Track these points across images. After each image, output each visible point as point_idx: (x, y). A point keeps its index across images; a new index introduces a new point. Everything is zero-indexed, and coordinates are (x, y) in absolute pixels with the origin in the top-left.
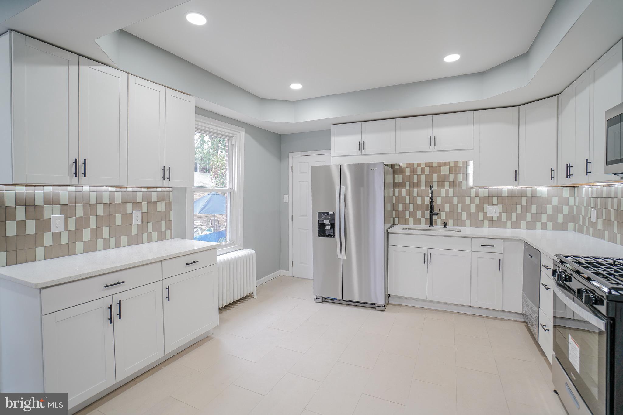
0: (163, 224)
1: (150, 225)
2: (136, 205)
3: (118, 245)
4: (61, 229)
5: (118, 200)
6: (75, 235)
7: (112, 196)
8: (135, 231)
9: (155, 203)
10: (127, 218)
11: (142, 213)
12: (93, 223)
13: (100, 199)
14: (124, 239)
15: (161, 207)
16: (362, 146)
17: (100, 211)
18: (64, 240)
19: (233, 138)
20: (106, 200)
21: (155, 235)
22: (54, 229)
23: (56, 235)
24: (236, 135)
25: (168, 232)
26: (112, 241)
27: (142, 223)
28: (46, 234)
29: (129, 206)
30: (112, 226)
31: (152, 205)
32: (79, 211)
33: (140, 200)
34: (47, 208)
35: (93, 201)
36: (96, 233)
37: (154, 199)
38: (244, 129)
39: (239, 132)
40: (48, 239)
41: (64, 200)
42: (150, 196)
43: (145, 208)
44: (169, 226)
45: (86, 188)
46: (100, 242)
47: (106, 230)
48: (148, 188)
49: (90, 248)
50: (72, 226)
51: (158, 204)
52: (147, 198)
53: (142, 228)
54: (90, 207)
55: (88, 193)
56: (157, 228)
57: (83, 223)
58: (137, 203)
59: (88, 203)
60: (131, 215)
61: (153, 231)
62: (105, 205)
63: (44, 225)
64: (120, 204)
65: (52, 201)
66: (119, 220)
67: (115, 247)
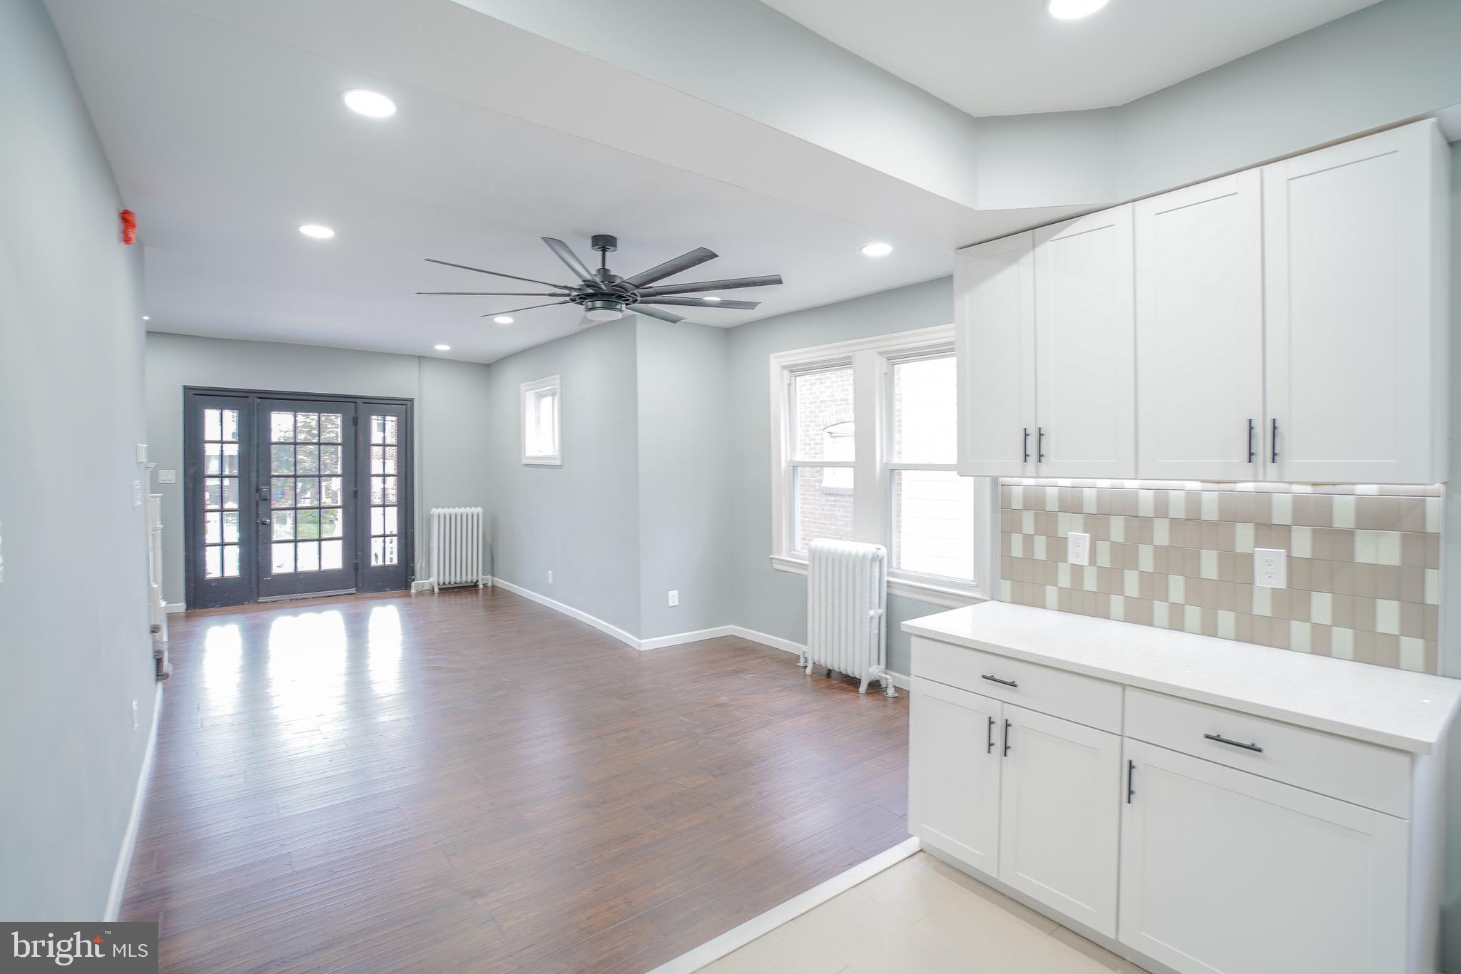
1: (1322, 606)
2: (1270, 532)
3: (1209, 630)
4: (1084, 560)
5: (1210, 511)
6: (1111, 580)
7: (1193, 500)
8: (1262, 607)
9: (1350, 533)
10: (1239, 566)
11: (1289, 556)
12: (1146, 560)
13: (1162, 507)
14: (1226, 619)
15: (1378, 549)
17: (1162, 534)
18: (1090, 584)
20: (1178, 511)
21: (1343, 637)
22: (1072, 559)
23: (1077, 571)
25: (1410, 644)
26: (1193, 614)
27: (1290, 587)
28: (1061, 564)
29: (1244, 537)
30: (1193, 577)
31: (1334, 537)
32: (1117, 530)
33: (1282, 516)
34: (1064, 518)
35: (1146, 509)
36: (1154, 586)
37: (1343, 520)
40: (1064, 575)
41: (1090, 506)
42: (1327, 510)
43: (1302, 544)
44: (1422, 621)
45: (1132, 483)
46: (1160, 609)
47: (1176, 583)
48: (1314, 485)
49: (1139, 614)
50: (1104, 560)
51: (1362, 536)
52: (1314, 516)
53: (1291, 602)
54: (1139, 525)
55: (1134, 493)
56: (1354, 615)
57: (1125, 556)
58: (1270, 526)
59: (1136, 514)
60: (1250, 557)
61: (1337, 622)
62: (1174, 521)
63: (1058, 547)
64: (1215, 524)
65: (1071, 504)
66: (1209, 565)
67: (1199, 632)
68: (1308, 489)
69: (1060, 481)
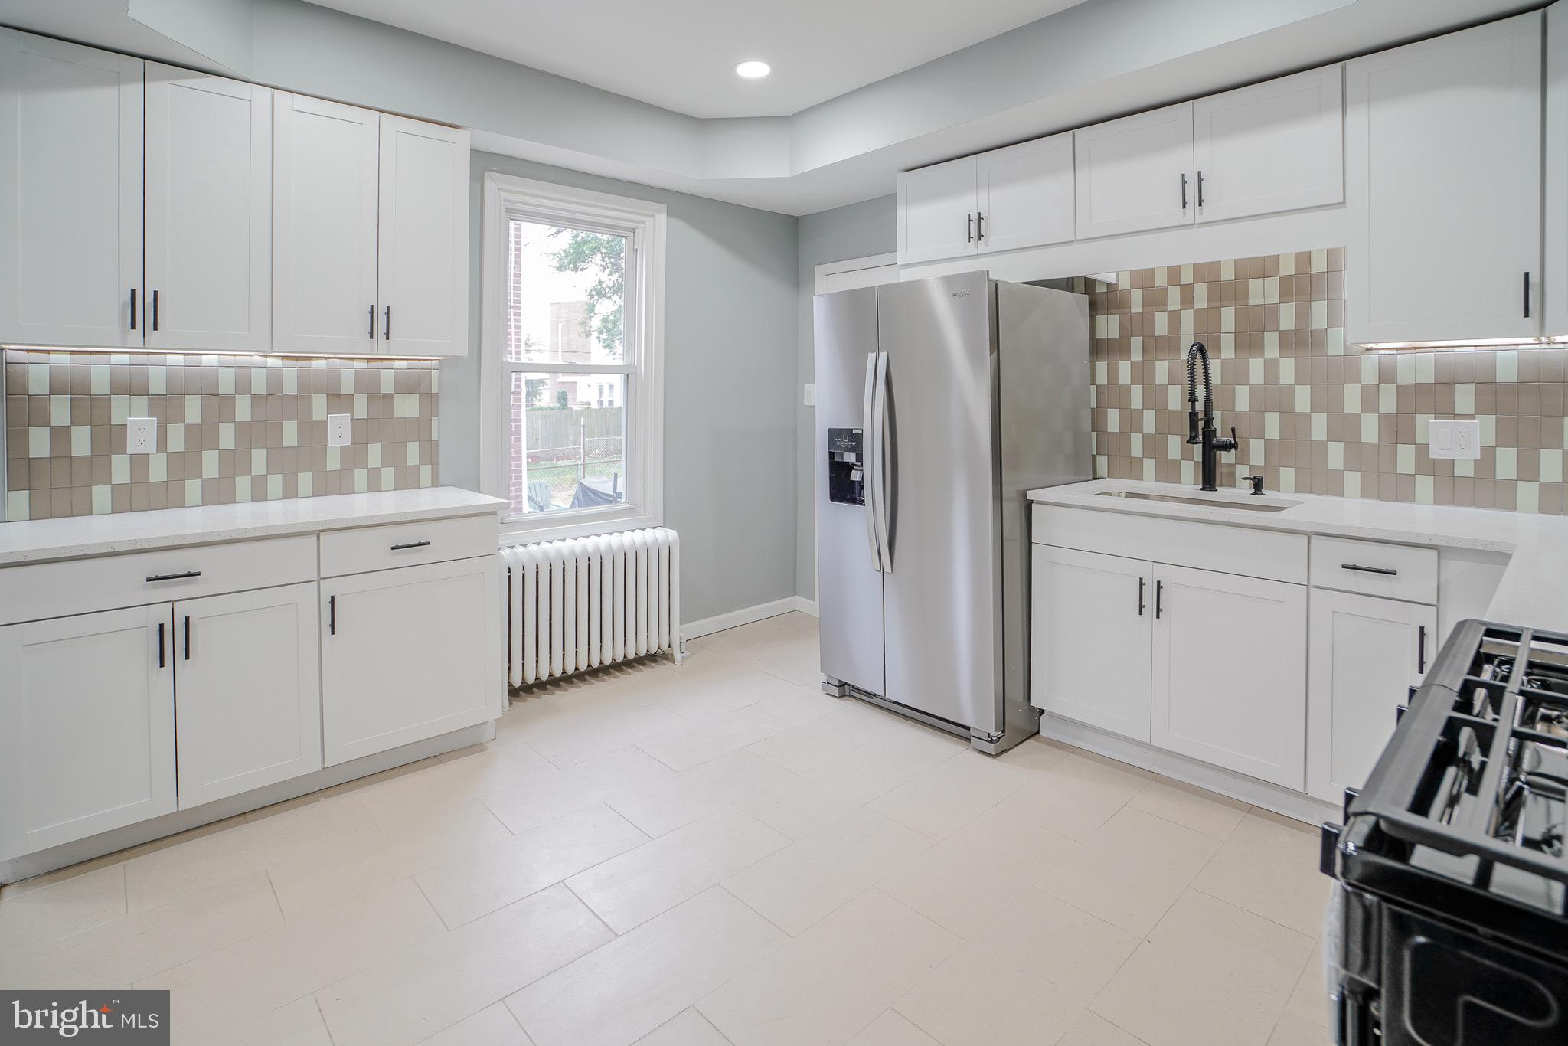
0: (413, 451)
1: (375, 452)
2: (338, 400)
3: (290, 492)
4: (150, 447)
5: (290, 387)
6: (184, 465)
7: (274, 379)
8: (333, 463)
9: (391, 397)
10: (314, 433)
11: (353, 419)
12: (227, 436)
13: (243, 385)
14: (305, 480)
15: (407, 407)
16: (976, 228)
17: (243, 410)
18: (158, 471)
19: (636, 231)
20: (260, 387)
21: (388, 474)
22: (133, 447)
23: (140, 463)
24: (643, 223)
25: (425, 471)
26: (275, 482)
27: (354, 442)
28: (115, 459)
29: (319, 405)
30: (276, 450)
31: (382, 401)
32: (193, 409)
33: (347, 387)
34: (119, 402)
35: (226, 387)
36: (235, 462)
37: (387, 388)
38: (664, 207)
39: (653, 216)
40: (120, 469)
41: (158, 386)
42: (377, 380)
43: (362, 409)
44: (430, 453)
45: (210, 359)
46: (243, 484)
47: (259, 458)
48: (369, 360)
49: (219, 494)
50: (176, 441)
51: (399, 399)
52: (369, 386)
53: (354, 455)
54: (218, 403)
55: (213, 370)
56: (394, 456)
57: (201, 437)
58: (339, 395)
59: (215, 392)
60: (325, 422)
61: (384, 464)
62: (256, 398)
63: (111, 438)
64: (295, 397)
65: (130, 386)
66: (290, 433)
67: (281, 497)
68: (364, 365)
69: (113, 357)
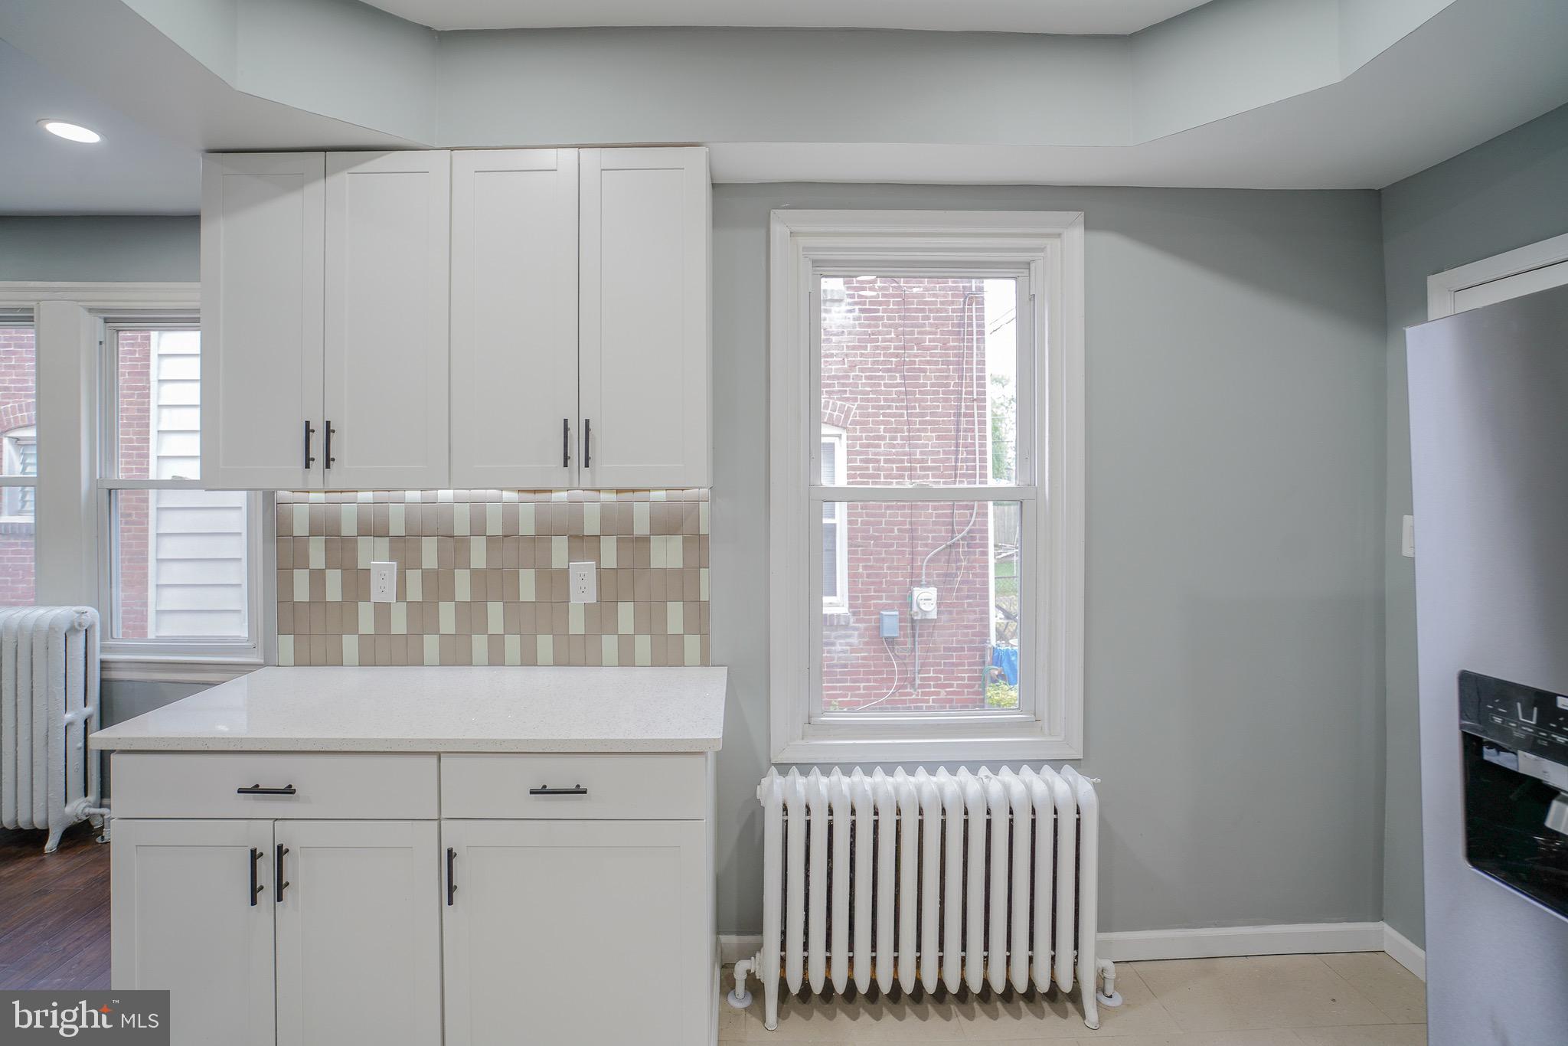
0: (675, 615)
1: (626, 612)
2: (582, 543)
3: (529, 659)
4: (390, 596)
5: (527, 528)
6: (423, 615)
7: (511, 516)
8: (577, 625)
9: (646, 540)
10: (555, 583)
11: (598, 568)
12: (463, 590)
13: (478, 526)
14: (545, 644)
15: (667, 554)
17: (479, 556)
18: (399, 624)
20: (495, 528)
21: (643, 644)
22: (376, 596)
23: (383, 611)
25: (692, 643)
26: (513, 644)
27: (600, 600)
28: (361, 606)
29: (560, 547)
30: (512, 603)
31: (634, 545)
32: (430, 553)
33: (592, 527)
34: (364, 543)
35: (461, 529)
36: (471, 616)
37: (641, 528)
40: (366, 616)
41: (397, 528)
42: (628, 519)
43: (609, 555)
44: (699, 617)
45: (445, 495)
46: (479, 643)
47: (495, 610)
48: (618, 491)
49: (456, 655)
50: (415, 593)
51: (656, 542)
52: (618, 525)
53: (601, 615)
54: (454, 545)
55: (449, 506)
56: (650, 620)
57: (438, 585)
58: (582, 538)
59: (449, 534)
60: (565, 572)
61: (638, 631)
62: (491, 539)
63: (358, 582)
64: (533, 539)
65: (373, 527)
66: (528, 586)
67: (519, 663)
68: (613, 497)
69: (360, 494)
